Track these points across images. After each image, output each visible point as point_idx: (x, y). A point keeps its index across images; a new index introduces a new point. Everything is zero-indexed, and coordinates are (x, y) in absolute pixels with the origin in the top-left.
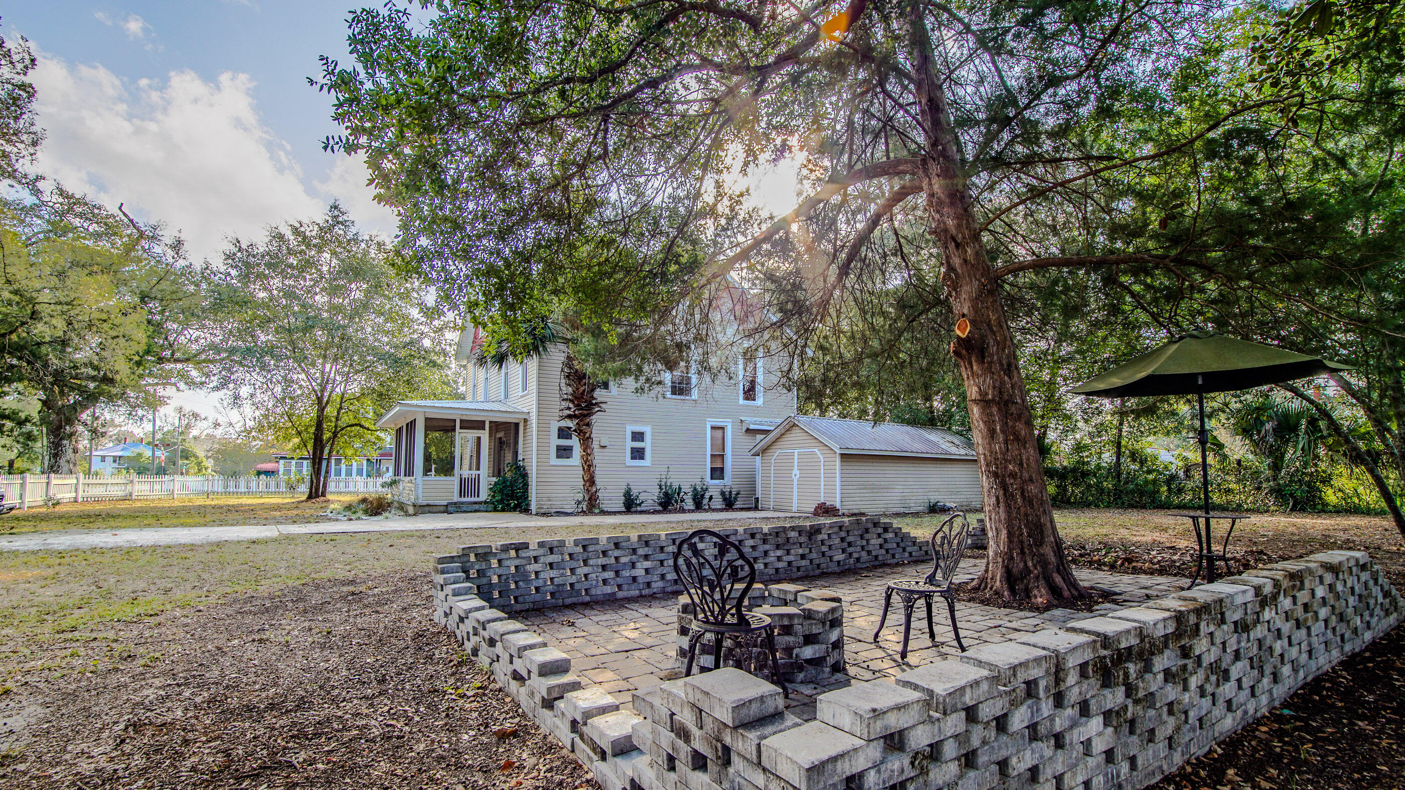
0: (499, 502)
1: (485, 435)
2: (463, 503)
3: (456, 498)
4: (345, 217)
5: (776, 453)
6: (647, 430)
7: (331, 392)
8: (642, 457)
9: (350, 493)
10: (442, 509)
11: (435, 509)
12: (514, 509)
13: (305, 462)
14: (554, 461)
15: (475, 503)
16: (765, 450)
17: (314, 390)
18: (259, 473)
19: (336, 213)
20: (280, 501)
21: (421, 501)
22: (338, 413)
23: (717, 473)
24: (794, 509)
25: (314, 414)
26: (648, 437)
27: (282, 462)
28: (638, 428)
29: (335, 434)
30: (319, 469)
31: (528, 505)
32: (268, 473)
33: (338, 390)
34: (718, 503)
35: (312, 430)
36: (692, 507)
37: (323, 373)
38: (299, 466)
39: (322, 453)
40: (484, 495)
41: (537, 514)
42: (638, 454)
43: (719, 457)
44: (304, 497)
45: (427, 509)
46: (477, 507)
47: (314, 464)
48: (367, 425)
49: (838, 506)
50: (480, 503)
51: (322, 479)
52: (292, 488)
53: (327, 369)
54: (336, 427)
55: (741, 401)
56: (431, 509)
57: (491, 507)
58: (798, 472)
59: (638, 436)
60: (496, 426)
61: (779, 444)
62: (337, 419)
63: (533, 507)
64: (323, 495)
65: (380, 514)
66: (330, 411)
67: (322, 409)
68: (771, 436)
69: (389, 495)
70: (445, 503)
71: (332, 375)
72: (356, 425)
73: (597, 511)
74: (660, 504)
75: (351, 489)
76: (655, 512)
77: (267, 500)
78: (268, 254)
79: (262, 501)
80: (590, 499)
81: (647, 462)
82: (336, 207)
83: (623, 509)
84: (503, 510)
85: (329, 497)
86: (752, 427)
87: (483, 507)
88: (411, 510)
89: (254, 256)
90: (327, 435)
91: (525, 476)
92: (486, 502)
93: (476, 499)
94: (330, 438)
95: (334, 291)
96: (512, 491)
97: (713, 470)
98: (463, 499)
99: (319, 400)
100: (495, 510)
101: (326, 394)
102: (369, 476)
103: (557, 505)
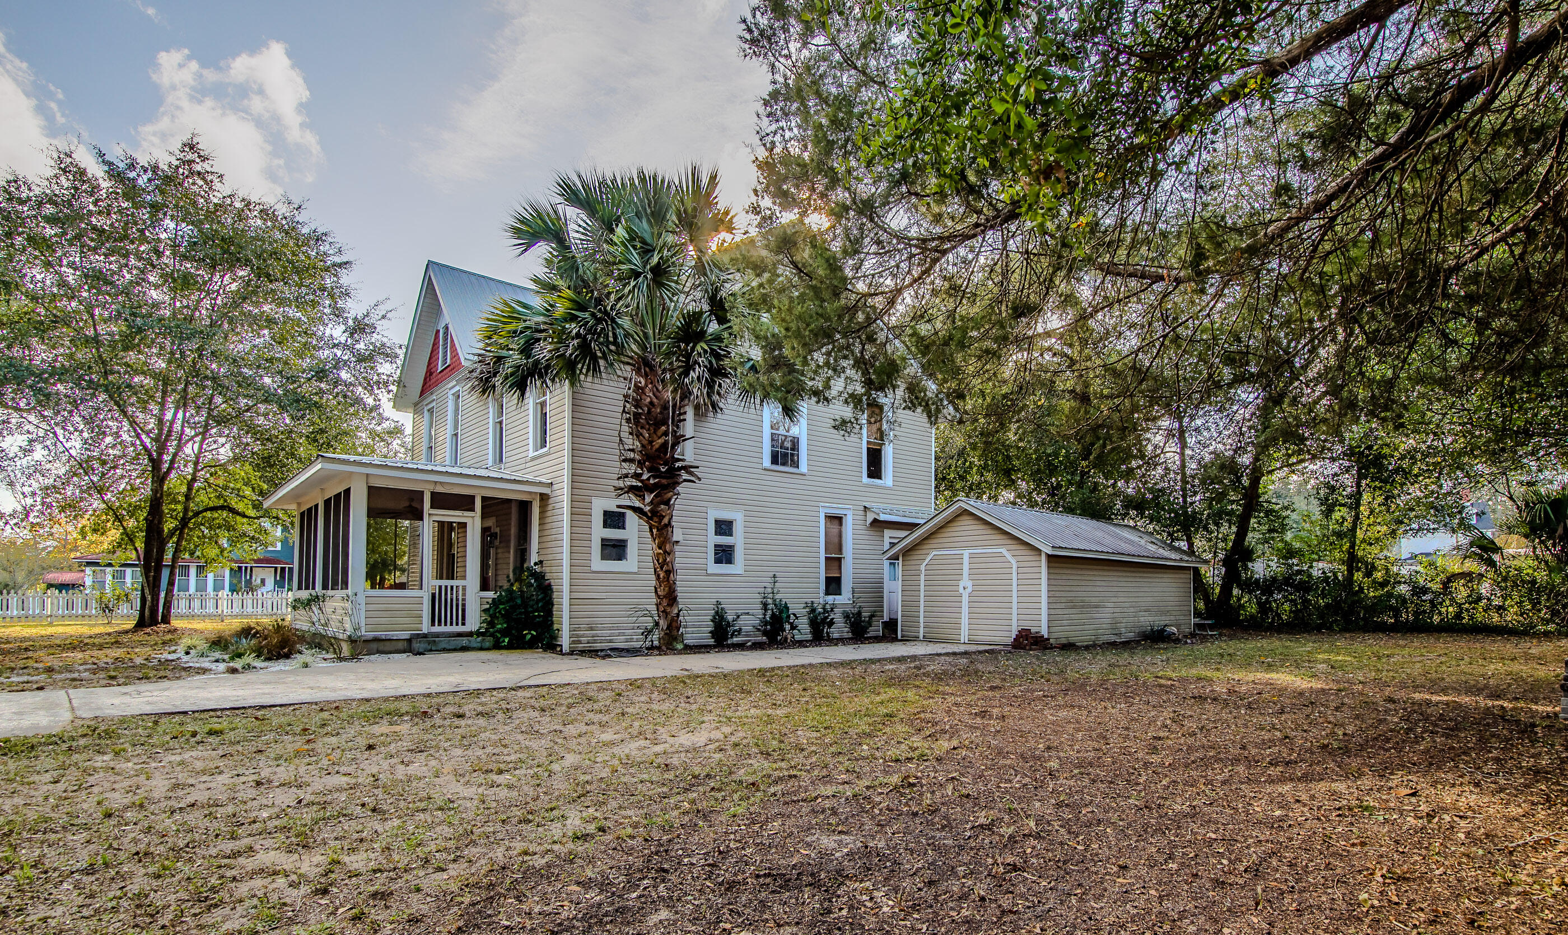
0: (505, 633)
1: (474, 522)
2: (438, 635)
3: (426, 627)
4: (206, 166)
5: (931, 554)
6: (737, 516)
7: (175, 455)
8: (729, 561)
9: (210, 616)
10: (401, 645)
11: (388, 646)
12: (530, 645)
13: (129, 571)
14: (598, 564)
15: (460, 635)
16: (908, 552)
17: (145, 448)
18: (50, 586)
19: (190, 156)
20: (85, 631)
21: (365, 633)
22: (190, 488)
23: (833, 585)
24: (964, 637)
25: (147, 491)
26: (738, 529)
27: (88, 570)
28: (725, 515)
29: (184, 522)
30: (157, 579)
31: (555, 637)
32: (62, 587)
33: (188, 450)
34: (840, 628)
35: (143, 514)
36: (809, 637)
37: (160, 422)
38: (119, 576)
39: (161, 551)
40: (474, 622)
41: (571, 653)
42: (724, 555)
43: (834, 562)
44: (130, 624)
45: (374, 646)
46: (464, 641)
47: (146, 573)
48: (240, 507)
49: (1044, 632)
50: (470, 634)
51: (163, 595)
52: (106, 609)
53: (169, 416)
54: (186, 510)
55: (865, 479)
56: (381, 646)
57: (489, 641)
58: (969, 584)
59: (724, 527)
60: (493, 507)
61: (934, 542)
62: (188, 497)
63: (565, 641)
64: (166, 620)
65: (287, 656)
66: (175, 483)
67: (159, 478)
68: (918, 533)
69: (302, 622)
70: (405, 635)
71: (178, 426)
72: (222, 508)
73: (680, 646)
74: (765, 633)
75: (211, 609)
76: (757, 646)
77: (60, 630)
78: (51, 201)
79: (50, 630)
80: (669, 627)
81: (738, 567)
82: (192, 147)
83: (711, 642)
84: (510, 647)
85: (175, 623)
86: (883, 517)
87: (476, 641)
88: (346, 649)
89: (22, 202)
90: (169, 525)
91: (546, 590)
92: (478, 633)
93: (460, 629)
94: (175, 529)
95: (182, 283)
96: (527, 613)
97: (829, 580)
98: (436, 629)
99: (156, 463)
100: (497, 646)
101: (167, 458)
102: (233, 589)
103: (605, 637)
